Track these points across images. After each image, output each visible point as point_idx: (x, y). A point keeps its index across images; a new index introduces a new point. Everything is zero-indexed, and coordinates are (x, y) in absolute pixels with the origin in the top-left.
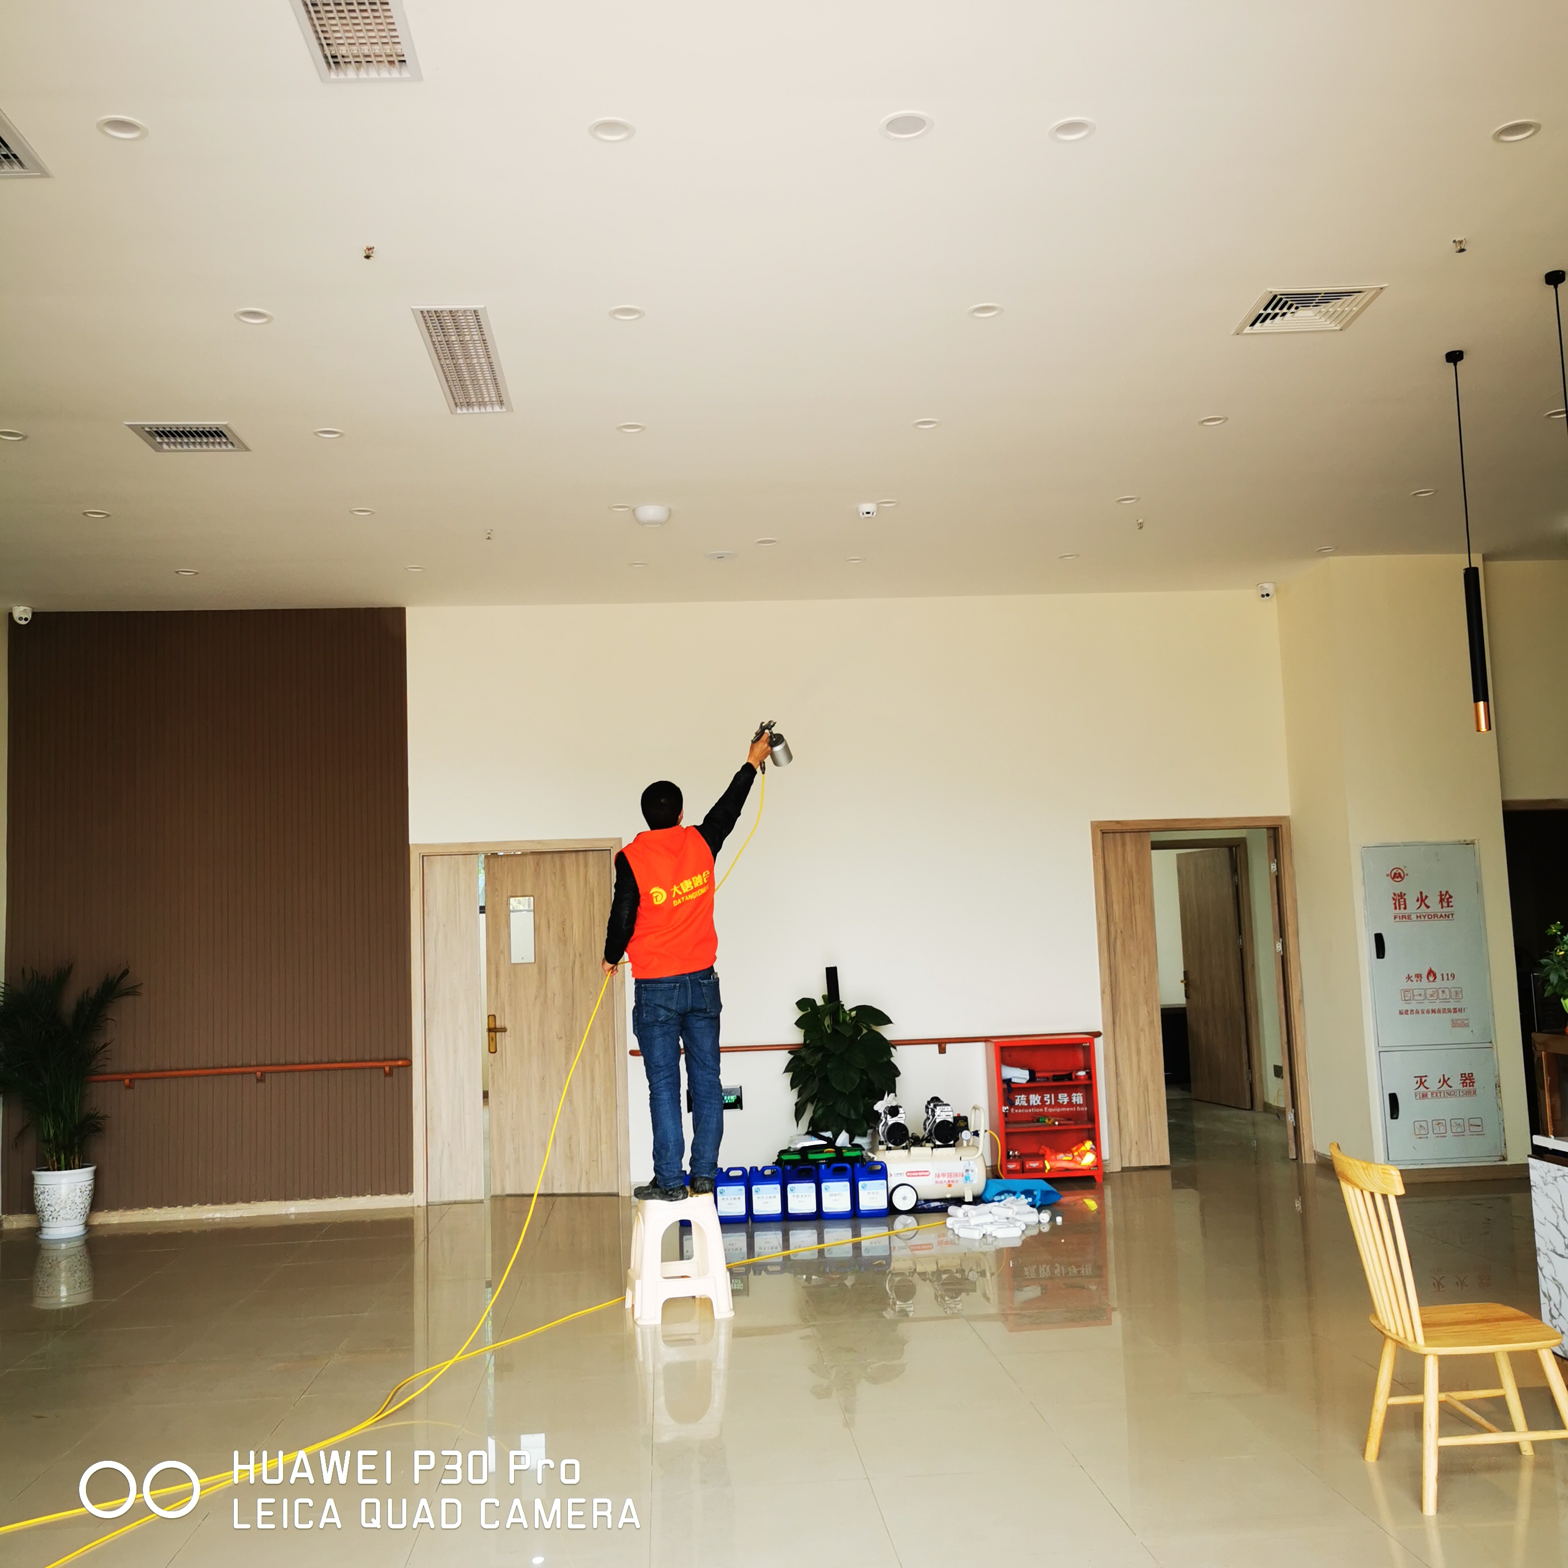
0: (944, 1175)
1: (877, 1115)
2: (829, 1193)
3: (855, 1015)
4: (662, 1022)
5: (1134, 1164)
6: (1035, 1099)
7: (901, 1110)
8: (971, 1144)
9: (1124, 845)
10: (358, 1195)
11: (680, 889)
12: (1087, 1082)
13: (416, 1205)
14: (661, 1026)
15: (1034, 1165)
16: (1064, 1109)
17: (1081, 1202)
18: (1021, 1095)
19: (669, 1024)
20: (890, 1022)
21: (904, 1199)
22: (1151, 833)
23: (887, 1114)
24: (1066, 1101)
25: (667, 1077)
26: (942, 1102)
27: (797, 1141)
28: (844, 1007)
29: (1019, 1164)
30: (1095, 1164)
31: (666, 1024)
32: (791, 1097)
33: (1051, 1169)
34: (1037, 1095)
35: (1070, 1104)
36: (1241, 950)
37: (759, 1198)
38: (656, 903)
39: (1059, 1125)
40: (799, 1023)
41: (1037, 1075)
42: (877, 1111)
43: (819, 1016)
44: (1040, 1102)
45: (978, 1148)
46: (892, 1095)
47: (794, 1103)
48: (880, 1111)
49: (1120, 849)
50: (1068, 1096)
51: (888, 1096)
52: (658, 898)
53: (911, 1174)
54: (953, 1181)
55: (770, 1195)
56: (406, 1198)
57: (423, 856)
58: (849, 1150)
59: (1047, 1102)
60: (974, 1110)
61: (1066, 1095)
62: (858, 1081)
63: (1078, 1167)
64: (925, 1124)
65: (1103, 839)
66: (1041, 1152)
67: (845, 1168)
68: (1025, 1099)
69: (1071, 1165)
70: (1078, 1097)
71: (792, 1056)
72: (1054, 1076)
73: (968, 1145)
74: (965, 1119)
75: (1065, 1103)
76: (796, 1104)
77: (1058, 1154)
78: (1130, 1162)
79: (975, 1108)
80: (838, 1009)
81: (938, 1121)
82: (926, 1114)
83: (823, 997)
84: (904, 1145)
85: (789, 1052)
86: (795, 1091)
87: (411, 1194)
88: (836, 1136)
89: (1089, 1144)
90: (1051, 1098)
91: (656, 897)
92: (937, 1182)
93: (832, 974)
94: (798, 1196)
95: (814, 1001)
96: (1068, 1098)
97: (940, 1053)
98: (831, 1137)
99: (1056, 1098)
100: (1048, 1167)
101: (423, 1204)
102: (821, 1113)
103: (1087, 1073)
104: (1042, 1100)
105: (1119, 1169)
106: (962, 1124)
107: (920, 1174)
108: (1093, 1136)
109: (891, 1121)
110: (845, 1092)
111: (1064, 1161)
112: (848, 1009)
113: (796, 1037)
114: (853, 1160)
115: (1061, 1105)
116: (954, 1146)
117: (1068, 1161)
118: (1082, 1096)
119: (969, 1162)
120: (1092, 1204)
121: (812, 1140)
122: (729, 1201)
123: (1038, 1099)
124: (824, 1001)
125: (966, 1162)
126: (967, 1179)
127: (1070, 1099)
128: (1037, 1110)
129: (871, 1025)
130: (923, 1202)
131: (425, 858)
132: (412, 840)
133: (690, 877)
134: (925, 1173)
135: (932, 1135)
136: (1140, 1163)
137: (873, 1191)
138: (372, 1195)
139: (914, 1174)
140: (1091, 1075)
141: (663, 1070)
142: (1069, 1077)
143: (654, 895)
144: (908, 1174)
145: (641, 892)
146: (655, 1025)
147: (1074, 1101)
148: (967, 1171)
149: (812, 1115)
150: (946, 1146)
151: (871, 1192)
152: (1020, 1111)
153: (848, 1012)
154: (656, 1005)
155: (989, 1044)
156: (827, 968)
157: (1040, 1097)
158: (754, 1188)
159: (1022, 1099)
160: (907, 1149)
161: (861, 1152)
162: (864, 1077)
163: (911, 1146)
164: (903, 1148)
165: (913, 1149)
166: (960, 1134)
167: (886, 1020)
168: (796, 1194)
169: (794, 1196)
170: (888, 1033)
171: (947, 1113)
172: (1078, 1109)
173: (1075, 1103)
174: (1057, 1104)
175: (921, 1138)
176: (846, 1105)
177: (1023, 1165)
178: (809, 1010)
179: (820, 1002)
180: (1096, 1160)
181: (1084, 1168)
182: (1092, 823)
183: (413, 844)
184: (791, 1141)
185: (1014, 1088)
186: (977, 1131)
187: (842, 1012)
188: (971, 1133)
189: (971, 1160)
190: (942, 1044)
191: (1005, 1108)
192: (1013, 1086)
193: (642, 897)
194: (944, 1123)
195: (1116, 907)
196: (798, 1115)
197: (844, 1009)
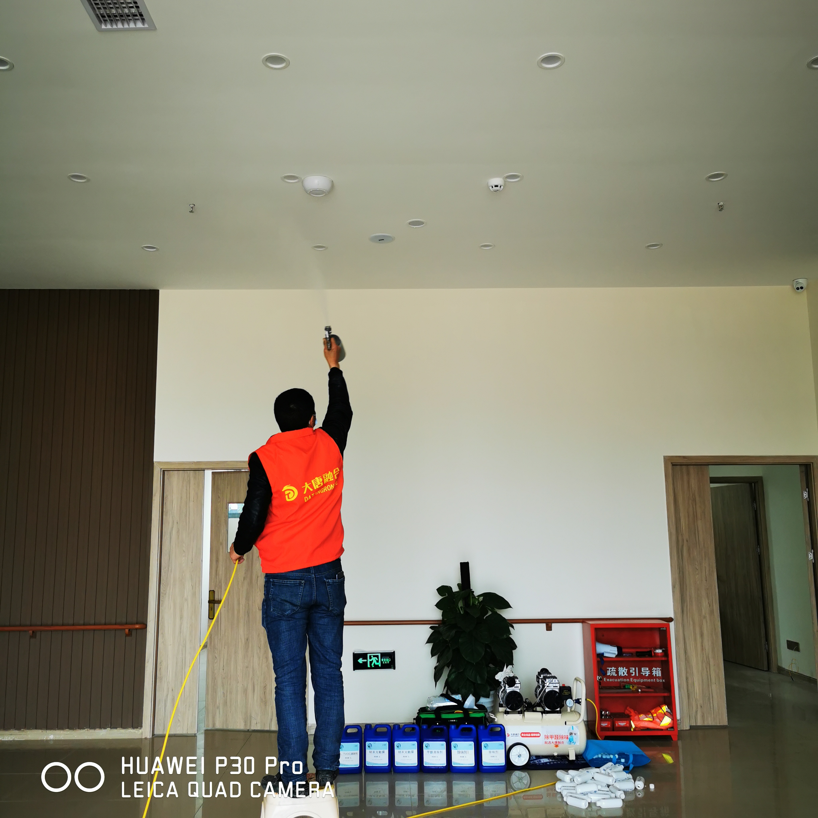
0: (552, 737)
1: (498, 683)
2: (457, 750)
3: (482, 600)
4: (288, 616)
5: (699, 723)
6: (623, 671)
7: (517, 681)
8: (573, 709)
9: (688, 474)
10: (100, 728)
11: (311, 486)
12: (663, 659)
13: (143, 737)
14: (287, 620)
15: (622, 724)
16: (646, 680)
17: (660, 756)
18: (612, 668)
19: (294, 618)
20: (509, 606)
21: (519, 756)
22: (710, 466)
23: (506, 684)
24: (648, 673)
25: (291, 672)
26: (550, 673)
27: (433, 702)
28: (474, 593)
29: (610, 722)
30: (670, 726)
31: (292, 618)
32: (433, 662)
33: (636, 727)
34: (625, 668)
35: (651, 676)
36: (760, 556)
37: (400, 752)
38: (288, 500)
39: (641, 692)
40: (438, 605)
41: (624, 650)
42: (498, 680)
43: (454, 600)
44: (627, 673)
45: (580, 714)
46: (510, 667)
47: (434, 667)
48: (500, 680)
49: (685, 477)
50: (649, 670)
51: (507, 668)
52: (290, 495)
53: (525, 735)
54: (559, 743)
55: (409, 750)
56: (136, 732)
57: (164, 471)
58: (474, 711)
59: (632, 673)
60: (575, 681)
61: (648, 669)
62: (483, 654)
63: (658, 727)
64: (536, 691)
65: (673, 469)
66: (627, 712)
67: (471, 729)
68: (615, 671)
69: (651, 725)
70: (657, 671)
71: (433, 631)
72: (637, 652)
73: (571, 711)
74: (569, 689)
75: (647, 675)
76: (435, 668)
77: (640, 715)
78: (696, 722)
79: (576, 679)
80: (469, 596)
81: (547, 691)
82: (537, 683)
83: (458, 585)
84: (519, 710)
85: (431, 628)
86: (435, 659)
87: (141, 729)
88: (465, 699)
89: (665, 708)
90: (635, 671)
91: (288, 495)
92: (546, 743)
93: (465, 568)
94: (431, 752)
95: (451, 588)
96: (649, 671)
97: (547, 630)
98: (461, 699)
99: (640, 671)
100: (633, 726)
101: (149, 735)
102: (454, 677)
103: (663, 651)
104: (628, 672)
105: (688, 728)
106: (566, 693)
107: (532, 735)
108: (670, 702)
109: (509, 690)
110: (473, 662)
111: (646, 721)
112: (477, 595)
113: (437, 615)
114: (477, 721)
115: (644, 677)
116: (560, 713)
117: (649, 721)
118: (660, 670)
119: (573, 727)
120: (668, 758)
121: (446, 702)
122: (376, 754)
123: (625, 671)
124: (459, 589)
125: (569, 726)
126: (571, 741)
127: (651, 672)
128: (625, 680)
129: (495, 609)
130: (534, 758)
131: (166, 472)
132: (156, 459)
133: (320, 475)
134: (536, 735)
135: (542, 702)
136: (704, 722)
137: (493, 750)
138: (111, 728)
139: (527, 735)
140: (667, 653)
141: (287, 665)
142: (649, 654)
143: (286, 493)
144: (522, 735)
145: (273, 490)
146: (281, 619)
147: (654, 674)
148: (571, 734)
149: (447, 677)
150: (553, 712)
151: (492, 751)
152: (611, 680)
153: (477, 597)
154: (282, 600)
155: (585, 624)
156: (461, 563)
157: (627, 670)
158: (396, 743)
159: (612, 671)
160: (521, 713)
161: (485, 713)
162: (488, 650)
163: (525, 711)
164: (519, 713)
165: (527, 714)
166: (565, 701)
167: (506, 605)
168: (430, 750)
169: (428, 752)
170: (507, 614)
171: (554, 685)
172: (658, 680)
173: (654, 676)
174: (641, 676)
175: (533, 704)
176: (474, 672)
177: (613, 724)
178: (447, 595)
179: (455, 589)
180: (672, 722)
181: (663, 728)
182: (665, 457)
183: (156, 462)
184: (429, 701)
185: (605, 661)
186: (578, 699)
187: (472, 597)
188: (573, 701)
189: (574, 725)
190: (549, 623)
191: (598, 678)
192: (605, 659)
193: (274, 495)
194: (552, 692)
195: (682, 521)
196: (437, 677)
197: (474, 595)
